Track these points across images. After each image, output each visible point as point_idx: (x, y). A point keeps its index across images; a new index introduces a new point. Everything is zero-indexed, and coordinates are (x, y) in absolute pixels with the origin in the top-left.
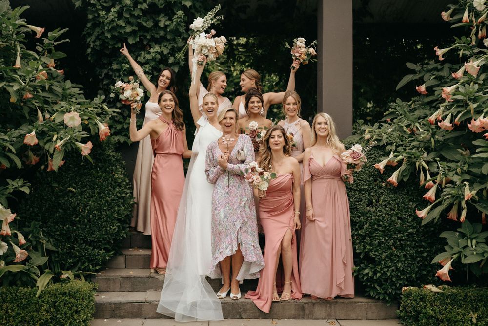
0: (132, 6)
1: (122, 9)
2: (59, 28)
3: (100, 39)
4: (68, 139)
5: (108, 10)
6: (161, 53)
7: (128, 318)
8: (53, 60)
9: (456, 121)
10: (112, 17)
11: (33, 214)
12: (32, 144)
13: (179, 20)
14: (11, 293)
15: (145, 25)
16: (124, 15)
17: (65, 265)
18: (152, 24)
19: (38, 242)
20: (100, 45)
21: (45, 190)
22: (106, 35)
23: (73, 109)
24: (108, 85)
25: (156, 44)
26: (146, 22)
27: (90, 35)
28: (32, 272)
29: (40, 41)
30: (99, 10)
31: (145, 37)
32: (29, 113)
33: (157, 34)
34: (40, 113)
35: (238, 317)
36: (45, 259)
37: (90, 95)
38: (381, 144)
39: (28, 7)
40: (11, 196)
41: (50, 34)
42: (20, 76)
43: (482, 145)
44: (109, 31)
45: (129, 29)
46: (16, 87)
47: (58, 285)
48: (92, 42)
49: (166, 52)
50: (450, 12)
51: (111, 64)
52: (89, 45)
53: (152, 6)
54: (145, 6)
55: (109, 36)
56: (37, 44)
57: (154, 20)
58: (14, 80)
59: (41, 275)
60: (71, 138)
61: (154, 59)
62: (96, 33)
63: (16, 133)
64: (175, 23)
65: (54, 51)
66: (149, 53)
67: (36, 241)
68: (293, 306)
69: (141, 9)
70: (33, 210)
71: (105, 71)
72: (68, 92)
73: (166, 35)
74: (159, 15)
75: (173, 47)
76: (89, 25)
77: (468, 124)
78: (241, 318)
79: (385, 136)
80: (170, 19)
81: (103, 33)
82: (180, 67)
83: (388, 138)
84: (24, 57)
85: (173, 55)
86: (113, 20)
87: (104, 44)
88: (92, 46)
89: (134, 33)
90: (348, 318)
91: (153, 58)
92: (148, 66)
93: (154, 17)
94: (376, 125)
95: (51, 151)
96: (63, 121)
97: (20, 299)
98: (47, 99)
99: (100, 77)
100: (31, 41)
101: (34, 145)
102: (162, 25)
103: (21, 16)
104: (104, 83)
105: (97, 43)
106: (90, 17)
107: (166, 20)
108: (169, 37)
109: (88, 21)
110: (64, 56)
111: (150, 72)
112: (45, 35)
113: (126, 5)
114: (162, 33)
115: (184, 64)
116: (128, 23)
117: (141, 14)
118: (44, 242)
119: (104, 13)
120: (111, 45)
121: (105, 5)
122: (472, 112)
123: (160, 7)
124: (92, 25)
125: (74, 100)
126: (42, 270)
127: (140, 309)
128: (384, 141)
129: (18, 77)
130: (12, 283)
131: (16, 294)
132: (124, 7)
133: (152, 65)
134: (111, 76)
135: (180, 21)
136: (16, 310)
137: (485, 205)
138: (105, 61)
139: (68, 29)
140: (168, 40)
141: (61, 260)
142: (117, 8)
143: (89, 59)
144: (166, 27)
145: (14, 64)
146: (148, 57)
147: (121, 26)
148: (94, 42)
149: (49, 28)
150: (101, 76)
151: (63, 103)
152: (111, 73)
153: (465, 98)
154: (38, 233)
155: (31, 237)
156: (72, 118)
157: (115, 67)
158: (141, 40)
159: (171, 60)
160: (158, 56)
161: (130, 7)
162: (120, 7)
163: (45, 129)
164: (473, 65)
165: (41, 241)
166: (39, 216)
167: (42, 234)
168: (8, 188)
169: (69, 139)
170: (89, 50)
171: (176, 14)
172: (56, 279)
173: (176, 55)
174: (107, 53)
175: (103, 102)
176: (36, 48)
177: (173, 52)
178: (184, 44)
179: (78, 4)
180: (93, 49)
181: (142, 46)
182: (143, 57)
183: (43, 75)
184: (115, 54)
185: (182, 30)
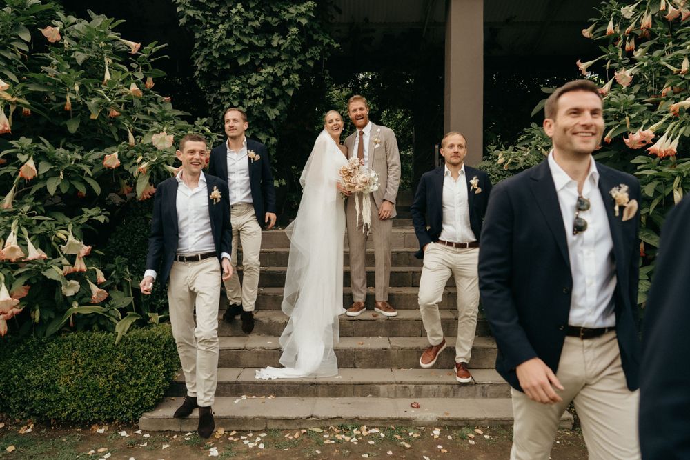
0: (242, 23)
2: (156, 42)
3: (207, 60)
4: (154, 160)
5: (215, 27)
6: (275, 75)
7: (225, 367)
8: (151, 79)
9: (605, 138)
10: (221, 34)
11: (123, 249)
12: (114, 167)
13: (293, 37)
14: (83, 340)
15: (256, 43)
16: (234, 33)
17: (155, 306)
18: (265, 43)
19: (122, 280)
20: (208, 67)
21: (138, 222)
22: (214, 55)
23: (165, 129)
24: (217, 110)
25: (268, 65)
26: (258, 40)
27: (198, 56)
28: (112, 316)
30: (207, 28)
31: (258, 56)
33: (270, 54)
34: (131, 136)
35: (351, 366)
36: (130, 300)
38: (517, 168)
39: (125, 21)
40: (89, 227)
42: (106, 91)
43: (643, 162)
44: (217, 50)
45: (238, 48)
47: (139, 330)
48: (200, 64)
49: (279, 74)
50: (592, 27)
51: (220, 86)
52: (195, 68)
53: (265, 24)
54: (256, 24)
55: (217, 55)
56: (130, 58)
57: (267, 39)
59: (122, 318)
60: (159, 159)
61: (266, 81)
62: (203, 54)
63: (97, 155)
64: (289, 41)
65: (151, 68)
66: (261, 74)
67: (121, 279)
68: (416, 353)
69: (251, 26)
70: (123, 243)
71: (214, 95)
72: (166, 114)
73: (279, 55)
74: (272, 33)
75: (288, 68)
76: (196, 45)
77: (625, 139)
78: (355, 368)
79: (521, 159)
80: (285, 38)
81: (211, 53)
82: (296, 90)
83: (525, 161)
85: (288, 77)
86: (220, 39)
87: (212, 64)
88: (199, 68)
89: (243, 53)
90: (480, 367)
91: (265, 79)
92: (259, 88)
93: (267, 36)
94: (511, 147)
95: (136, 174)
96: (152, 143)
97: (93, 347)
98: (147, 124)
99: (209, 103)
101: (116, 168)
102: (275, 44)
103: (114, 30)
104: (213, 108)
105: (205, 64)
106: (197, 36)
107: (280, 39)
108: (283, 58)
109: (195, 41)
110: (163, 75)
111: (262, 94)
112: (140, 50)
113: (236, 21)
114: (276, 54)
115: (299, 87)
116: (239, 41)
117: (252, 32)
118: (130, 280)
119: (212, 30)
120: (219, 66)
121: (213, 22)
122: (628, 124)
123: (273, 25)
124: (200, 45)
126: (124, 312)
127: (238, 357)
128: (521, 164)
129: (103, 92)
130: (88, 328)
131: (88, 340)
132: (233, 23)
133: (264, 86)
134: (221, 100)
135: (295, 39)
136: (87, 359)
137: (646, 234)
138: (214, 84)
139: (166, 44)
140: (282, 61)
141: (150, 301)
142: (227, 25)
143: (198, 82)
144: (279, 46)
145: (103, 78)
146: (260, 78)
147: (230, 45)
148: (201, 63)
150: (210, 101)
151: (155, 124)
152: (220, 97)
153: (618, 110)
154: (123, 270)
155: (115, 274)
156: (163, 140)
157: (224, 89)
158: (252, 61)
159: (285, 82)
160: (271, 78)
161: (240, 24)
162: (230, 26)
163: (132, 151)
164: (625, 76)
165: (126, 278)
166: (128, 251)
167: (127, 270)
168: (82, 217)
169: (156, 161)
170: (197, 73)
171: (289, 31)
172: (143, 323)
173: (291, 77)
174: (216, 76)
175: (205, 124)
176: (131, 65)
177: (287, 74)
178: (300, 66)
179: (182, 21)
180: (200, 71)
181: (254, 68)
182: (254, 79)
183: (134, 91)
184: (224, 76)
185: (298, 49)
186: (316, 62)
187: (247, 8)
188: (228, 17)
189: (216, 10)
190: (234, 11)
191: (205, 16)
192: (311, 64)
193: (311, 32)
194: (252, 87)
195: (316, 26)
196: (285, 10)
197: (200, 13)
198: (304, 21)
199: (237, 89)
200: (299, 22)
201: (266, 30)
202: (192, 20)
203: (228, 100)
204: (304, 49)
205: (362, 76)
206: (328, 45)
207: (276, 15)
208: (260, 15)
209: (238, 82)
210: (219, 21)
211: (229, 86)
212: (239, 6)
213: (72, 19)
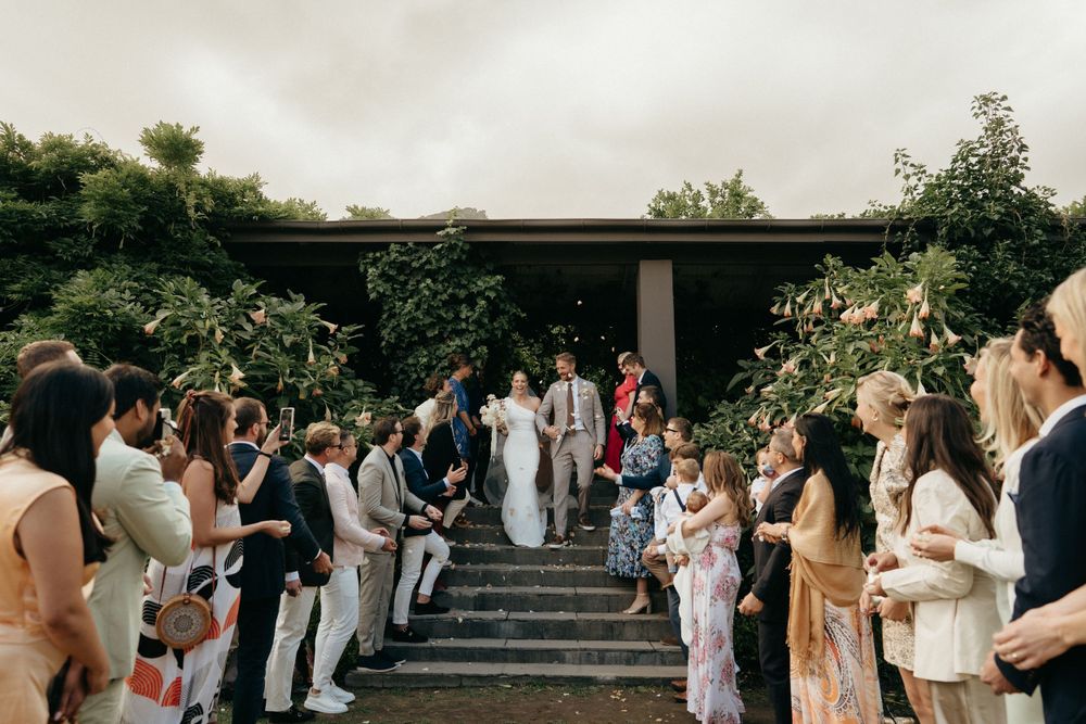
0: (431, 296)
1: (420, 300)
3: (395, 332)
5: (405, 301)
6: (462, 347)
8: (345, 355)
10: (409, 308)
13: (482, 309)
15: (445, 316)
16: (422, 306)
18: (453, 315)
20: (395, 338)
23: (364, 408)
24: (403, 380)
25: (456, 337)
26: (446, 313)
27: (385, 327)
29: (334, 335)
30: (395, 301)
31: (445, 328)
32: (317, 411)
33: (458, 325)
34: (328, 411)
37: (382, 393)
39: (325, 304)
41: (344, 329)
42: (311, 372)
44: (405, 322)
45: (428, 320)
46: (305, 385)
48: (387, 335)
49: (467, 346)
50: (778, 305)
51: (406, 358)
52: (383, 339)
53: (452, 296)
54: (445, 297)
55: (404, 327)
56: (330, 339)
57: (456, 311)
58: (305, 376)
62: (391, 325)
64: (477, 313)
65: (347, 346)
66: (449, 346)
69: (440, 299)
72: (360, 390)
73: (467, 327)
74: (460, 306)
75: (475, 340)
76: (385, 316)
78: (543, 639)
80: (473, 310)
81: (399, 325)
84: (317, 352)
85: (476, 349)
86: (410, 312)
87: (400, 337)
88: (386, 339)
89: (432, 325)
93: (455, 308)
96: (354, 420)
98: (337, 397)
100: (322, 336)
102: (463, 316)
103: (314, 312)
105: (393, 335)
106: (386, 308)
107: (468, 311)
108: (471, 329)
109: (383, 312)
110: (357, 351)
112: (338, 330)
113: (425, 296)
114: (464, 325)
116: (427, 314)
117: (441, 305)
119: (401, 304)
120: (407, 337)
121: (402, 295)
123: (461, 297)
124: (388, 315)
125: (366, 399)
129: (309, 373)
132: (422, 297)
135: (483, 312)
138: (401, 354)
140: (470, 332)
142: (416, 299)
143: (384, 352)
144: (468, 318)
145: (306, 358)
147: (419, 318)
148: (389, 334)
149: (341, 323)
151: (354, 402)
157: (410, 361)
158: (441, 333)
159: (473, 354)
161: (429, 297)
170: (384, 343)
171: (477, 304)
173: (479, 349)
174: (403, 347)
175: (398, 401)
176: (330, 342)
177: (475, 346)
178: (488, 335)
179: (373, 296)
180: (387, 341)
181: (440, 339)
182: (443, 350)
183: (334, 370)
184: (411, 347)
185: (486, 321)
186: (503, 330)
187: (434, 281)
188: (416, 291)
189: (406, 283)
190: (423, 285)
191: (394, 290)
192: (499, 333)
193: (497, 300)
194: (440, 359)
195: (503, 295)
196: (474, 283)
197: (388, 286)
198: (492, 295)
199: (425, 360)
200: (488, 296)
201: (454, 301)
202: (382, 296)
203: (416, 371)
204: (492, 321)
205: (555, 331)
206: (514, 314)
207: (464, 287)
208: (448, 287)
209: (425, 353)
210: (408, 294)
211: (416, 357)
212: (429, 281)
213: (274, 300)
